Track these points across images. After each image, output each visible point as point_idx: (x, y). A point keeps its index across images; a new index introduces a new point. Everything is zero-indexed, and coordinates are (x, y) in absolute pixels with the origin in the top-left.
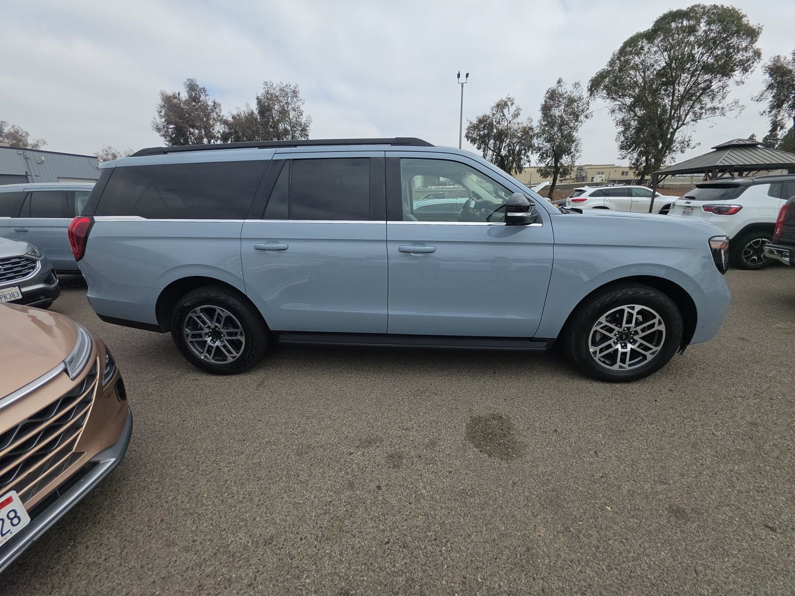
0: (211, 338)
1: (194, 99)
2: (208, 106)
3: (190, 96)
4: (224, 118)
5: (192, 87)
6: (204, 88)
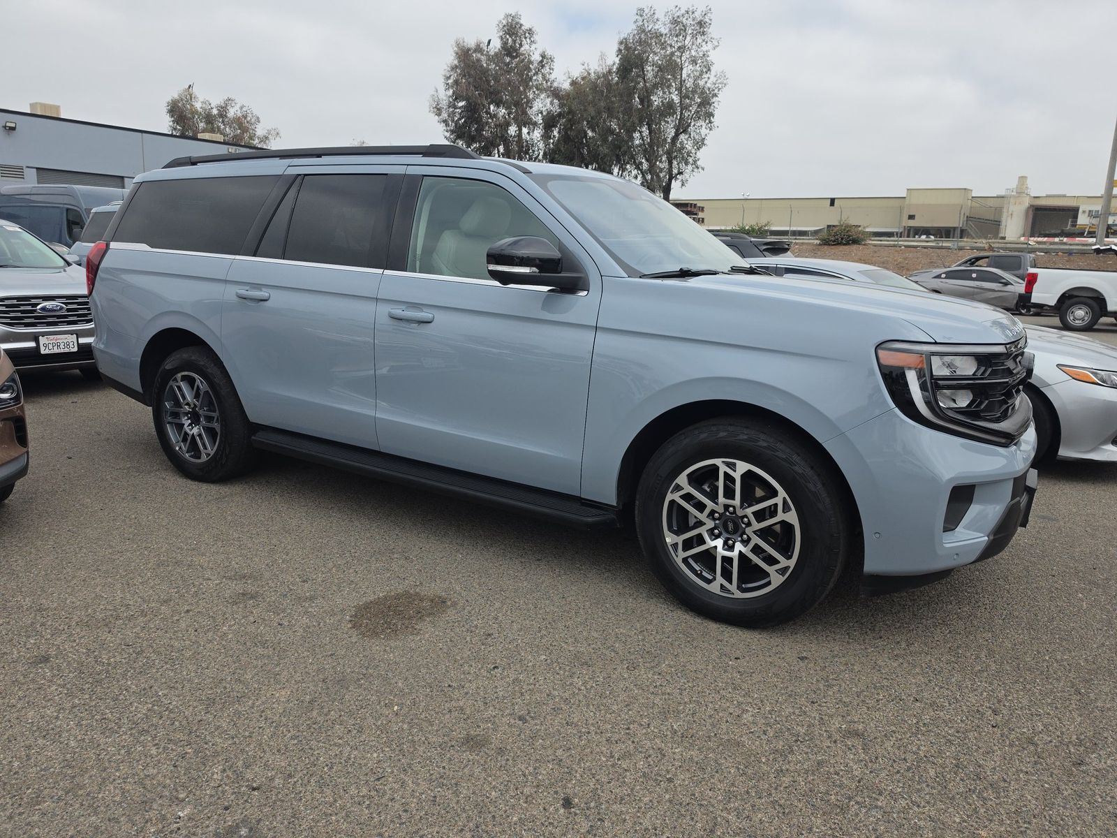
0: (189, 421)
1: (510, 51)
2: (531, 62)
3: (505, 44)
4: (555, 84)
5: (512, 29)
6: (530, 30)
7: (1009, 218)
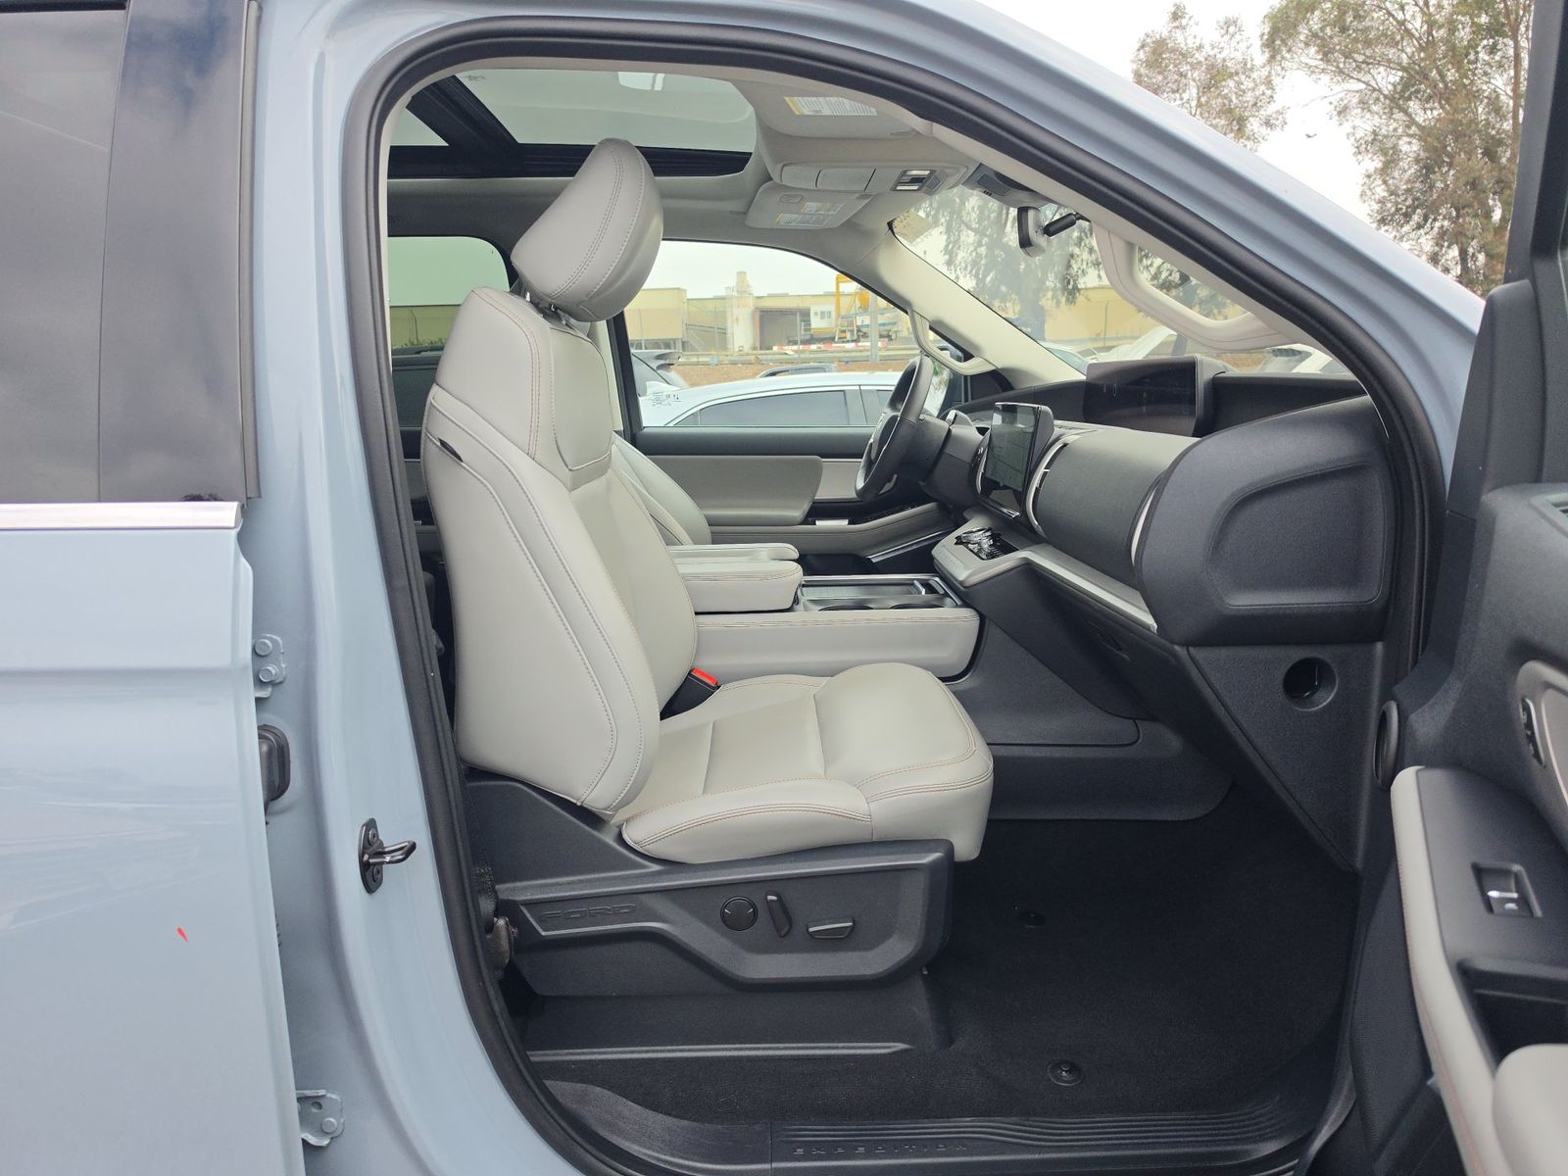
7: (736, 326)
